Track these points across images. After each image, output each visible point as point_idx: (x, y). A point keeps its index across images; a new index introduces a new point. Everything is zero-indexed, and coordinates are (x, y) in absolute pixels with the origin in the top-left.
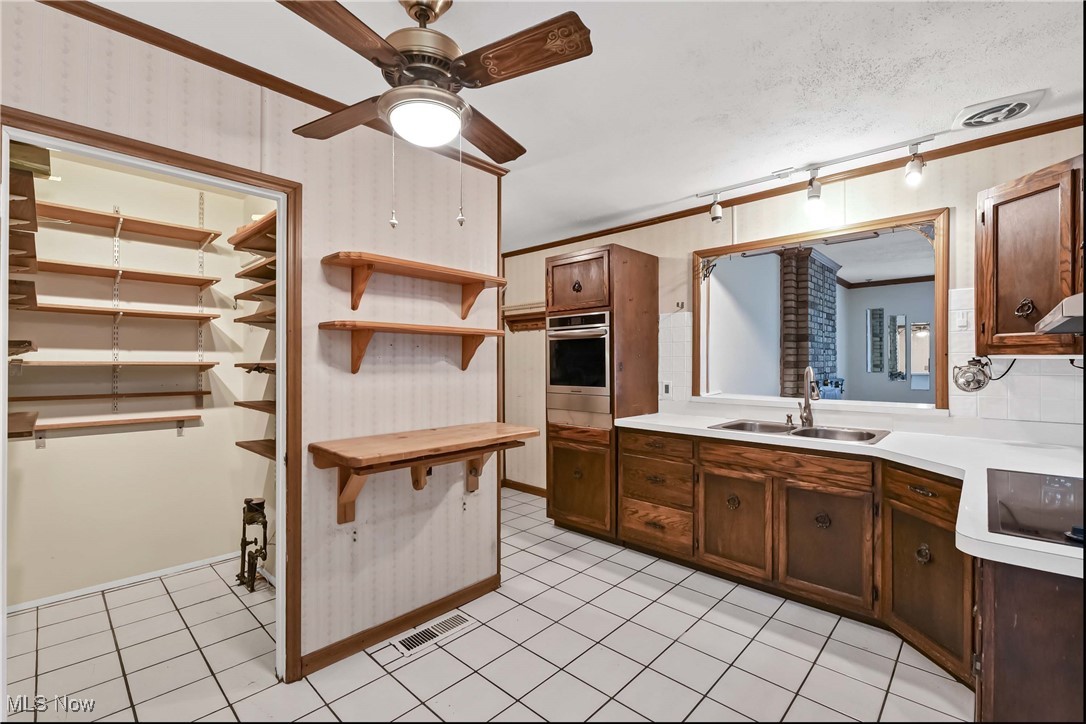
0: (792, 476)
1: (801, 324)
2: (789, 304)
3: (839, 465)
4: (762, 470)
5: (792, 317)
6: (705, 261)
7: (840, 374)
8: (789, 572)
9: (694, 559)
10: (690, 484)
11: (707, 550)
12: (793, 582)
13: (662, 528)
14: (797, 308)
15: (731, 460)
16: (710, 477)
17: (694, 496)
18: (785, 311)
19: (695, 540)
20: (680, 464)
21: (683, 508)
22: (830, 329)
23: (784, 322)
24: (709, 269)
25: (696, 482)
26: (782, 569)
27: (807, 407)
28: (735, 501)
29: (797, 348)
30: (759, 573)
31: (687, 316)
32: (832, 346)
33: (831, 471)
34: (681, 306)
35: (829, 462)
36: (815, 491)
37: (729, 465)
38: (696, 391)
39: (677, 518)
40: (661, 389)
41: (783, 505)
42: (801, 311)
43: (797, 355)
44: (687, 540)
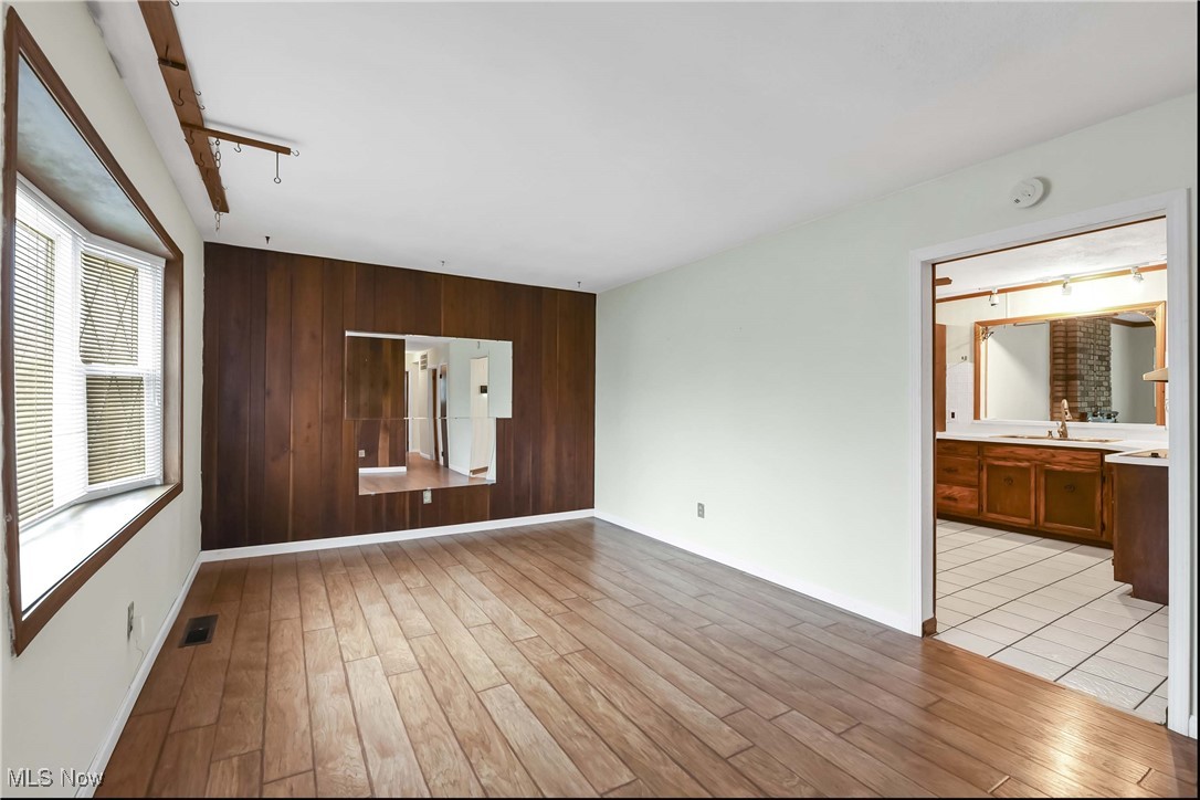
0: (1049, 463)
1: (1070, 367)
2: (1058, 350)
3: (1080, 455)
4: (1028, 461)
5: (1061, 361)
6: (983, 329)
7: (1114, 408)
8: (1046, 520)
9: (980, 517)
10: (977, 472)
11: (988, 511)
12: (1049, 525)
13: (955, 500)
14: (1066, 354)
15: (1007, 455)
16: (991, 467)
17: (979, 478)
18: (1054, 356)
19: (980, 506)
20: (968, 459)
21: (971, 486)
22: (1103, 368)
23: (1053, 365)
24: (986, 333)
25: (981, 469)
26: (1042, 518)
27: (1063, 425)
28: (1009, 480)
29: (1066, 386)
30: (1026, 521)
31: (970, 366)
32: (1106, 384)
33: (1075, 459)
34: (965, 359)
35: (1073, 454)
36: (1064, 471)
37: (1004, 459)
38: (977, 416)
39: (966, 493)
40: (948, 415)
41: (1042, 480)
42: (1070, 356)
43: (1066, 391)
44: (974, 506)
